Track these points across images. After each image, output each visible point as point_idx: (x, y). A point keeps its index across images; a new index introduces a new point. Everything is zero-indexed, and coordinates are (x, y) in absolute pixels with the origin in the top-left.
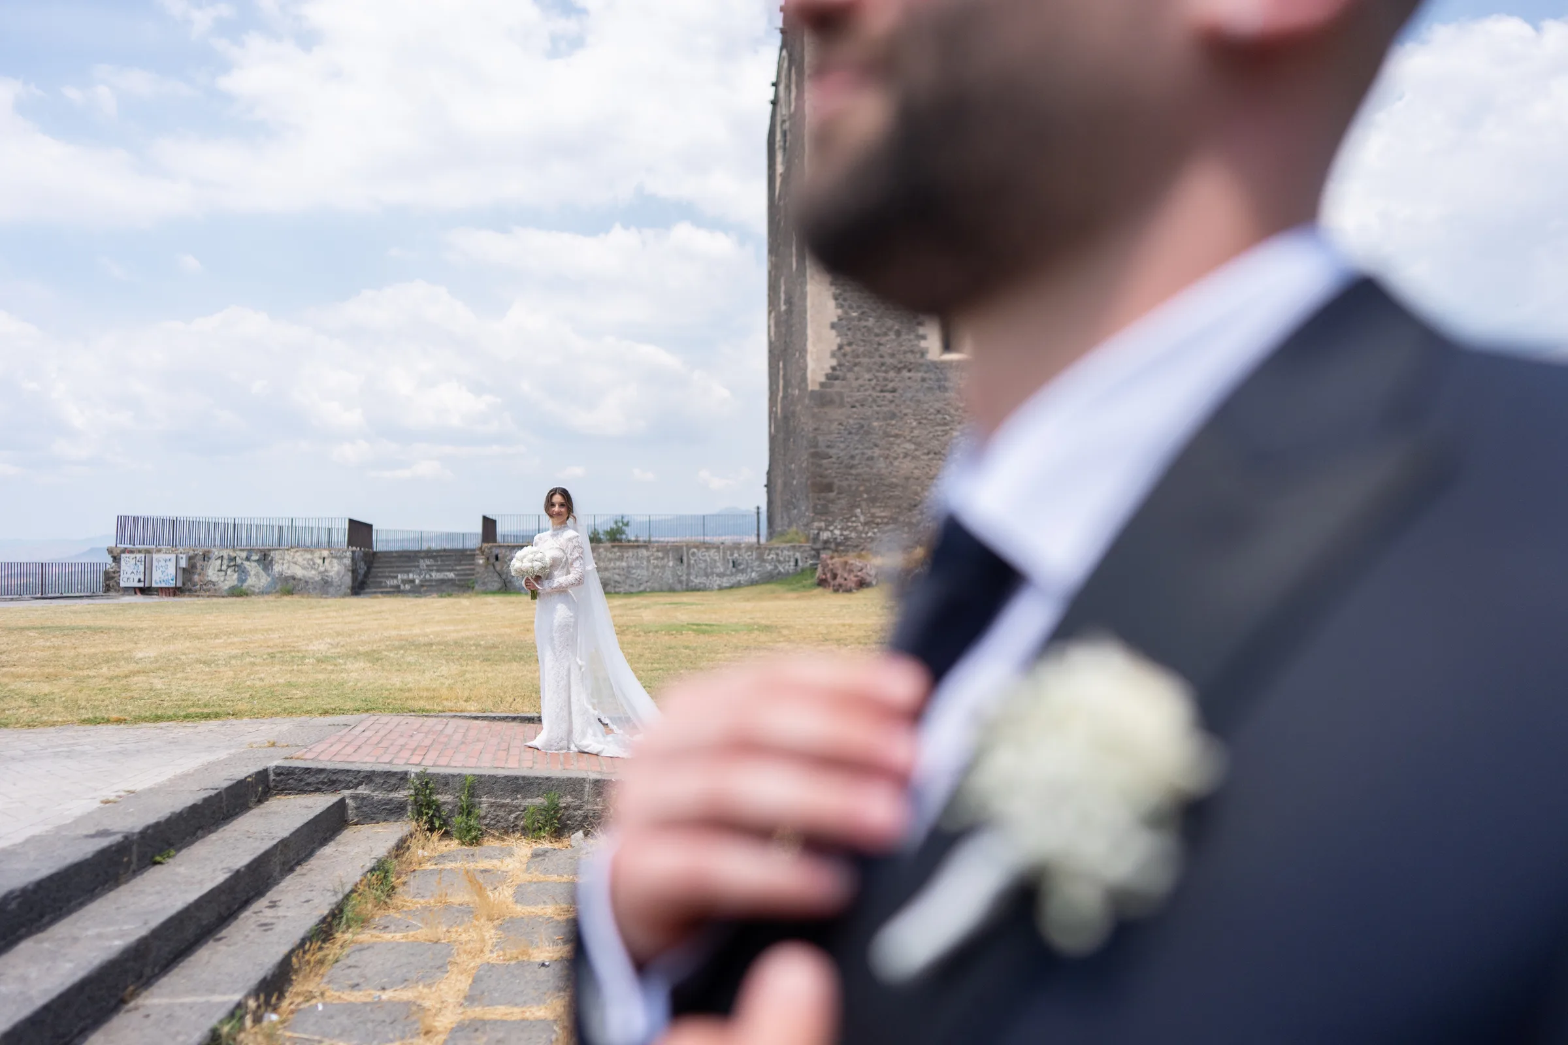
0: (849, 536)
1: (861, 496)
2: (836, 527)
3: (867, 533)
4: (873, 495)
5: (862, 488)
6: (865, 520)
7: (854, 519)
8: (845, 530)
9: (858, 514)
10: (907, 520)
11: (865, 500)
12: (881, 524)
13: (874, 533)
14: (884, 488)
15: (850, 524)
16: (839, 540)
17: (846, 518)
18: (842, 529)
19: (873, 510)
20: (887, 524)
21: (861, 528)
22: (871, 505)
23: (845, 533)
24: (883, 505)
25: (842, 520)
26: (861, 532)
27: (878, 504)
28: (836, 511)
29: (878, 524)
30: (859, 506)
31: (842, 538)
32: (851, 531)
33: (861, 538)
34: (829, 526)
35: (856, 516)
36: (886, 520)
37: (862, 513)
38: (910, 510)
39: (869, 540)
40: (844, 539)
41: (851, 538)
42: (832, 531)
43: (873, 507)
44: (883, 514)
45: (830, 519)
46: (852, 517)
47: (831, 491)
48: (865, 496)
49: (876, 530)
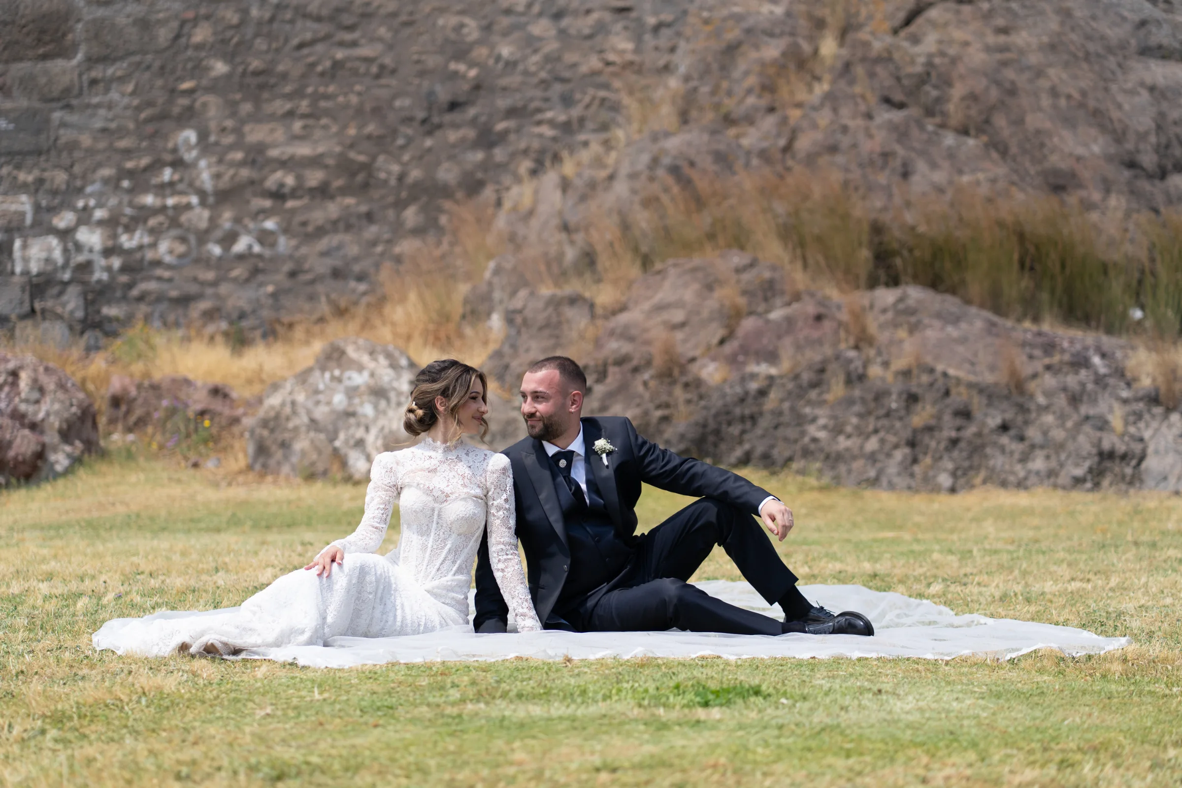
0: (150, 255)
1: (198, 69)
2: (84, 217)
3: (230, 239)
4: (255, 64)
5: (201, 34)
6: (217, 176)
7: (167, 174)
8: (129, 229)
9: (189, 156)
10: (415, 174)
11: (215, 87)
12: (294, 193)
13: (264, 237)
14: (307, 30)
15: (149, 200)
16: (99, 275)
17: (131, 174)
18: (111, 224)
19: (255, 134)
20: (323, 192)
21: (200, 217)
22: (247, 108)
23: (127, 241)
24: (304, 105)
25: (113, 183)
26: (203, 237)
27: (280, 106)
28: (86, 140)
29: (279, 195)
30: (188, 117)
31: (116, 262)
32: (156, 233)
33: (205, 262)
34: (53, 210)
35: (178, 164)
36: (314, 178)
37: (204, 145)
38: (429, 127)
39: (238, 272)
40: (124, 269)
41: (157, 263)
42: (65, 234)
43: (256, 118)
44: (304, 150)
45: (60, 178)
46: (157, 165)
47: (65, 53)
48: (220, 67)
49: (270, 224)
